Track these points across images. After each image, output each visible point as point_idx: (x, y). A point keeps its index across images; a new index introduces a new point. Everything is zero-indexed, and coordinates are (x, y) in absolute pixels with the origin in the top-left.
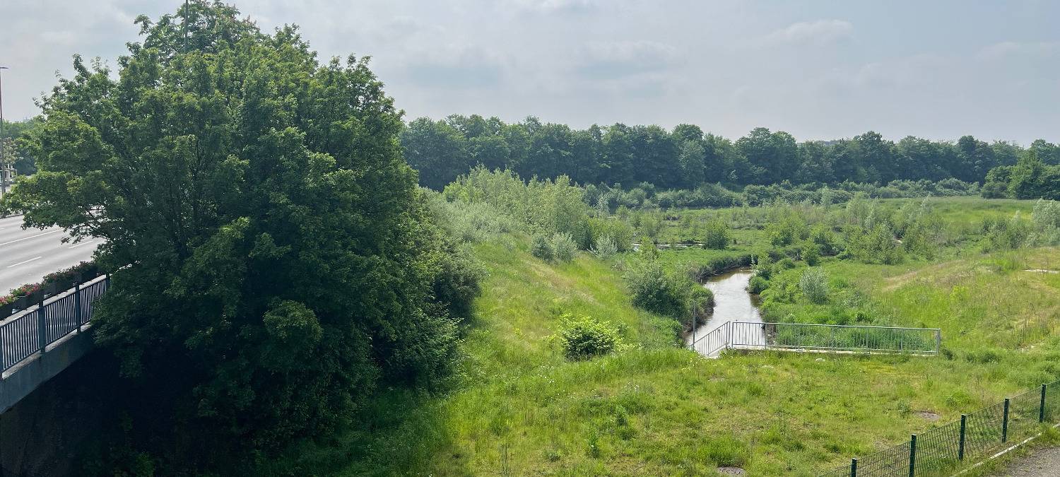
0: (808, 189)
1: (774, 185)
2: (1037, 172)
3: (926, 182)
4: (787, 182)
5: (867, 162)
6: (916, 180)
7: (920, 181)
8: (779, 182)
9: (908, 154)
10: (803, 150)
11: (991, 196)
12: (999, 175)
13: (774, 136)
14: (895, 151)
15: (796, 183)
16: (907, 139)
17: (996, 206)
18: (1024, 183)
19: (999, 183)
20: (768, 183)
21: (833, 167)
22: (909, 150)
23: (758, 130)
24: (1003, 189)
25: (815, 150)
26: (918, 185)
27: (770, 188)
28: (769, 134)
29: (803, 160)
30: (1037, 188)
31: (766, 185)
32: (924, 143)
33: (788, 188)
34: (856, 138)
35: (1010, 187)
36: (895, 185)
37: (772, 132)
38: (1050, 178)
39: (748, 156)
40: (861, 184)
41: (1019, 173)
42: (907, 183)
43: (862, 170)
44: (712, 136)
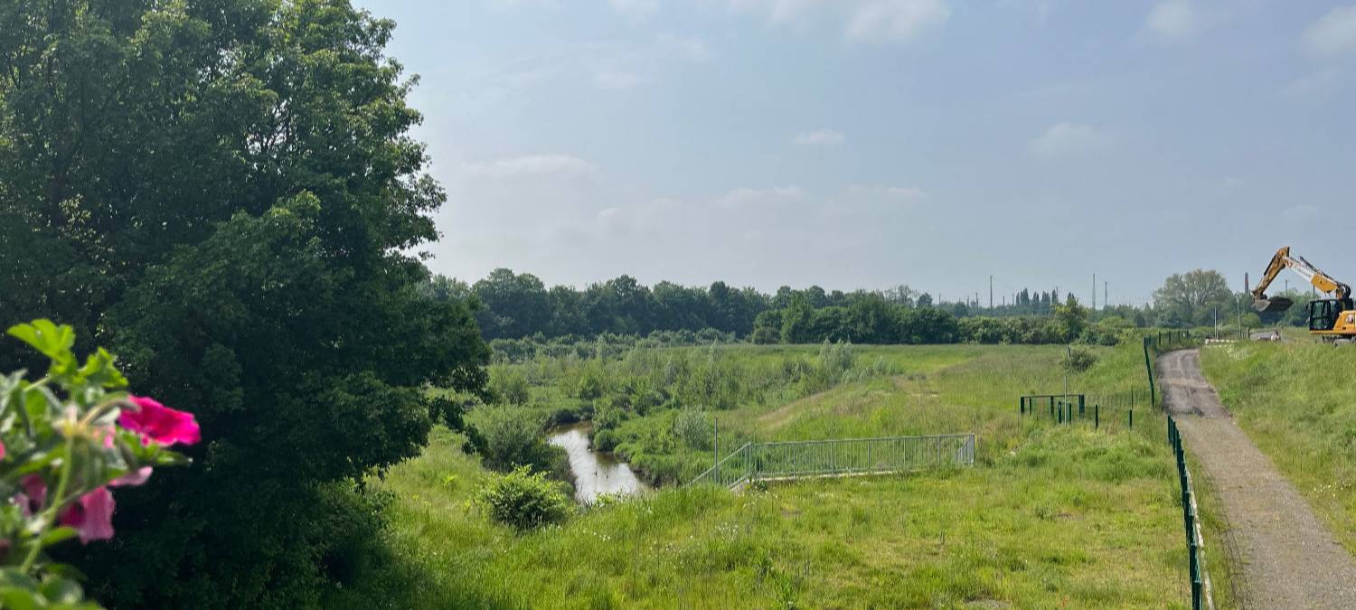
0: (565, 342)
1: (525, 338)
2: (807, 315)
3: (686, 332)
4: (539, 334)
5: (624, 310)
6: (676, 330)
7: (680, 332)
8: (531, 335)
9: (664, 301)
10: (552, 294)
11: (763, 342)
12: (766, 320)
13: (520, 279)
14: (651, 297)
15: (550, 335)
16: (660, 284)
17: (778, 351)
18: (795, 326)
19: (769, 328)
20: (519, 337)
21: (588, 317)
22: (665, 296)
23: (500, 271)
24: (776, 335)
25: (565, 296)
26: (678, 336)
27: (520, 342)
28: (513, 276)
29: (554, 309)
30: (808, 331)
31: (517, 339)
32: (679, 289)
33: (540, 341)
34: (609, 283)
35: (783, 332)
36: (656, 336)
37: (517, 273)
38: (820, 320)
39: (490, 304)
40: (621, 335)
41: (790, 316)
42: (667, 334)
43: (620, 320)
44: (444, 278)
